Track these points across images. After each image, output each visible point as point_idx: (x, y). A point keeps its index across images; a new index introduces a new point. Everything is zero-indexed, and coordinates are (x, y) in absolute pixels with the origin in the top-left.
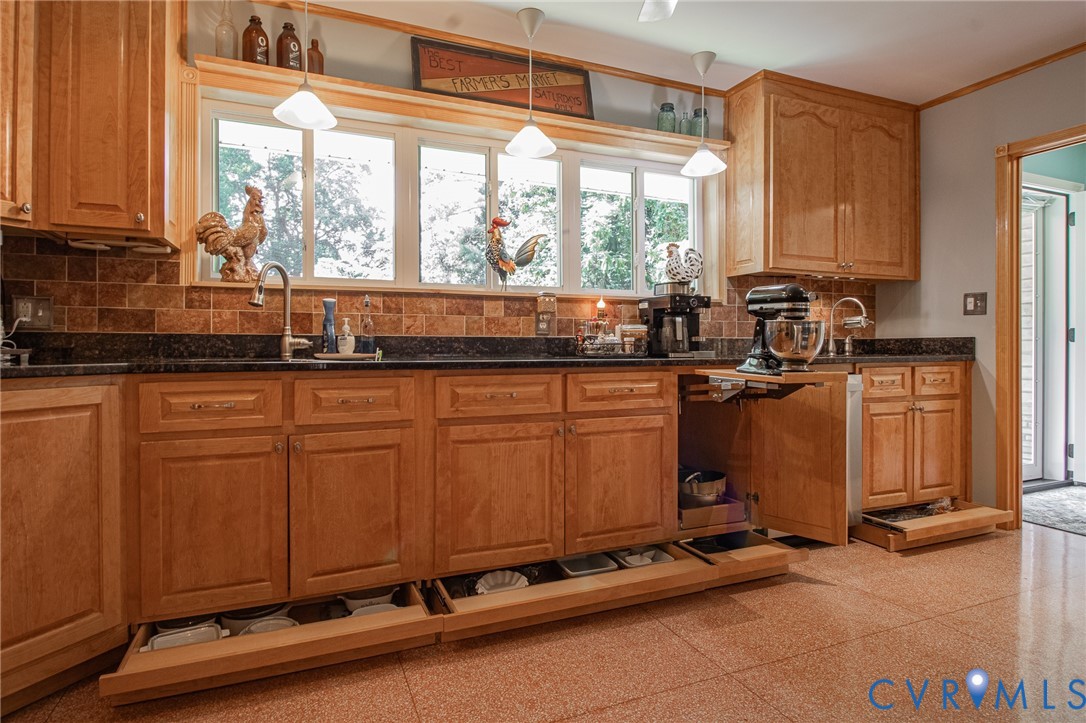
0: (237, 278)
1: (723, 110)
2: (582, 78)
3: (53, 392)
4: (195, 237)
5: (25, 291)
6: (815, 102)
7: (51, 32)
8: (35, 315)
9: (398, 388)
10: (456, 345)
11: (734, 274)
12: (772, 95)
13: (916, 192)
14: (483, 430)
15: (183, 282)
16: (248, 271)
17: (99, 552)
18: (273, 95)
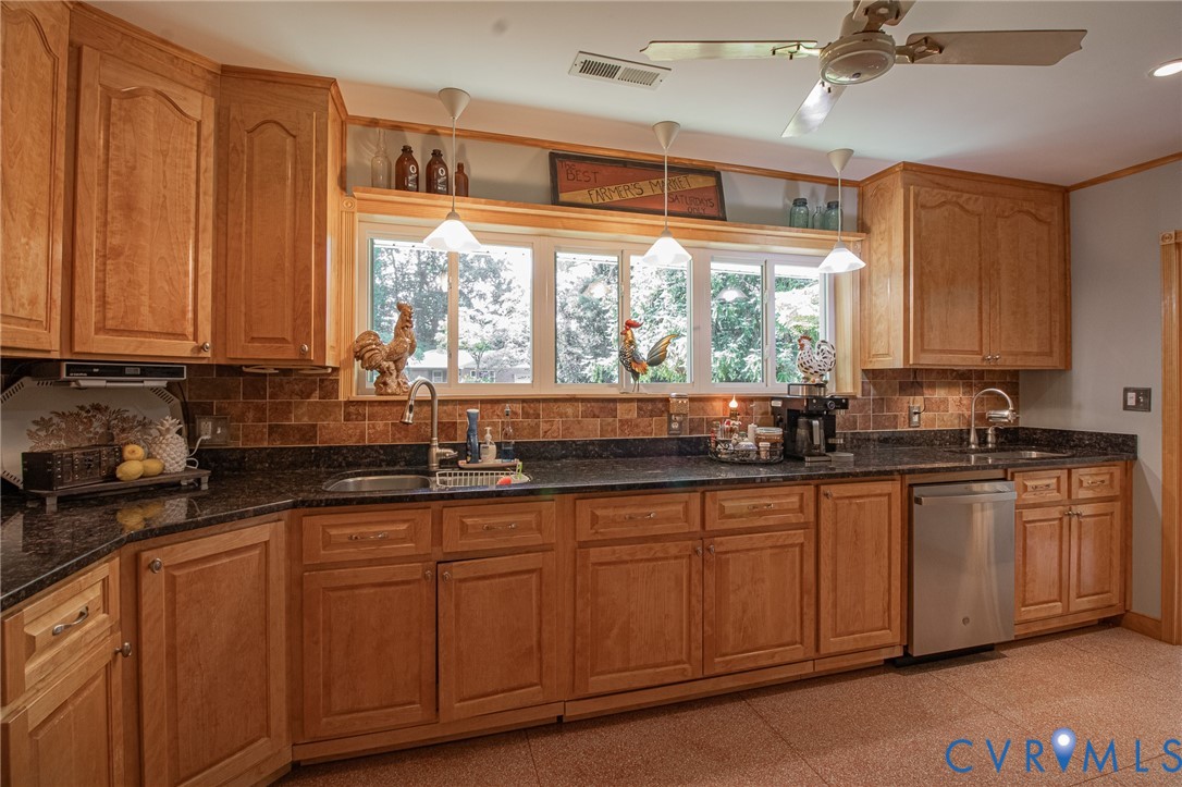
0: (389, 391)
1: (856, 200)
2: (713, 179)
3: (226, 536)
4: (352, 355)
5: (206, 412)
6: (957, 190)
7: (228, 181)
8: (214, 432)
9: (540, 512)
10: (591, 448)
11: (870, 367)
12: (912, 187)
13: (1066, 277)
14: (623, 551)
15: (342, 398)
16: (399, 384)
17: (267, 681)
18: (422, 217)
